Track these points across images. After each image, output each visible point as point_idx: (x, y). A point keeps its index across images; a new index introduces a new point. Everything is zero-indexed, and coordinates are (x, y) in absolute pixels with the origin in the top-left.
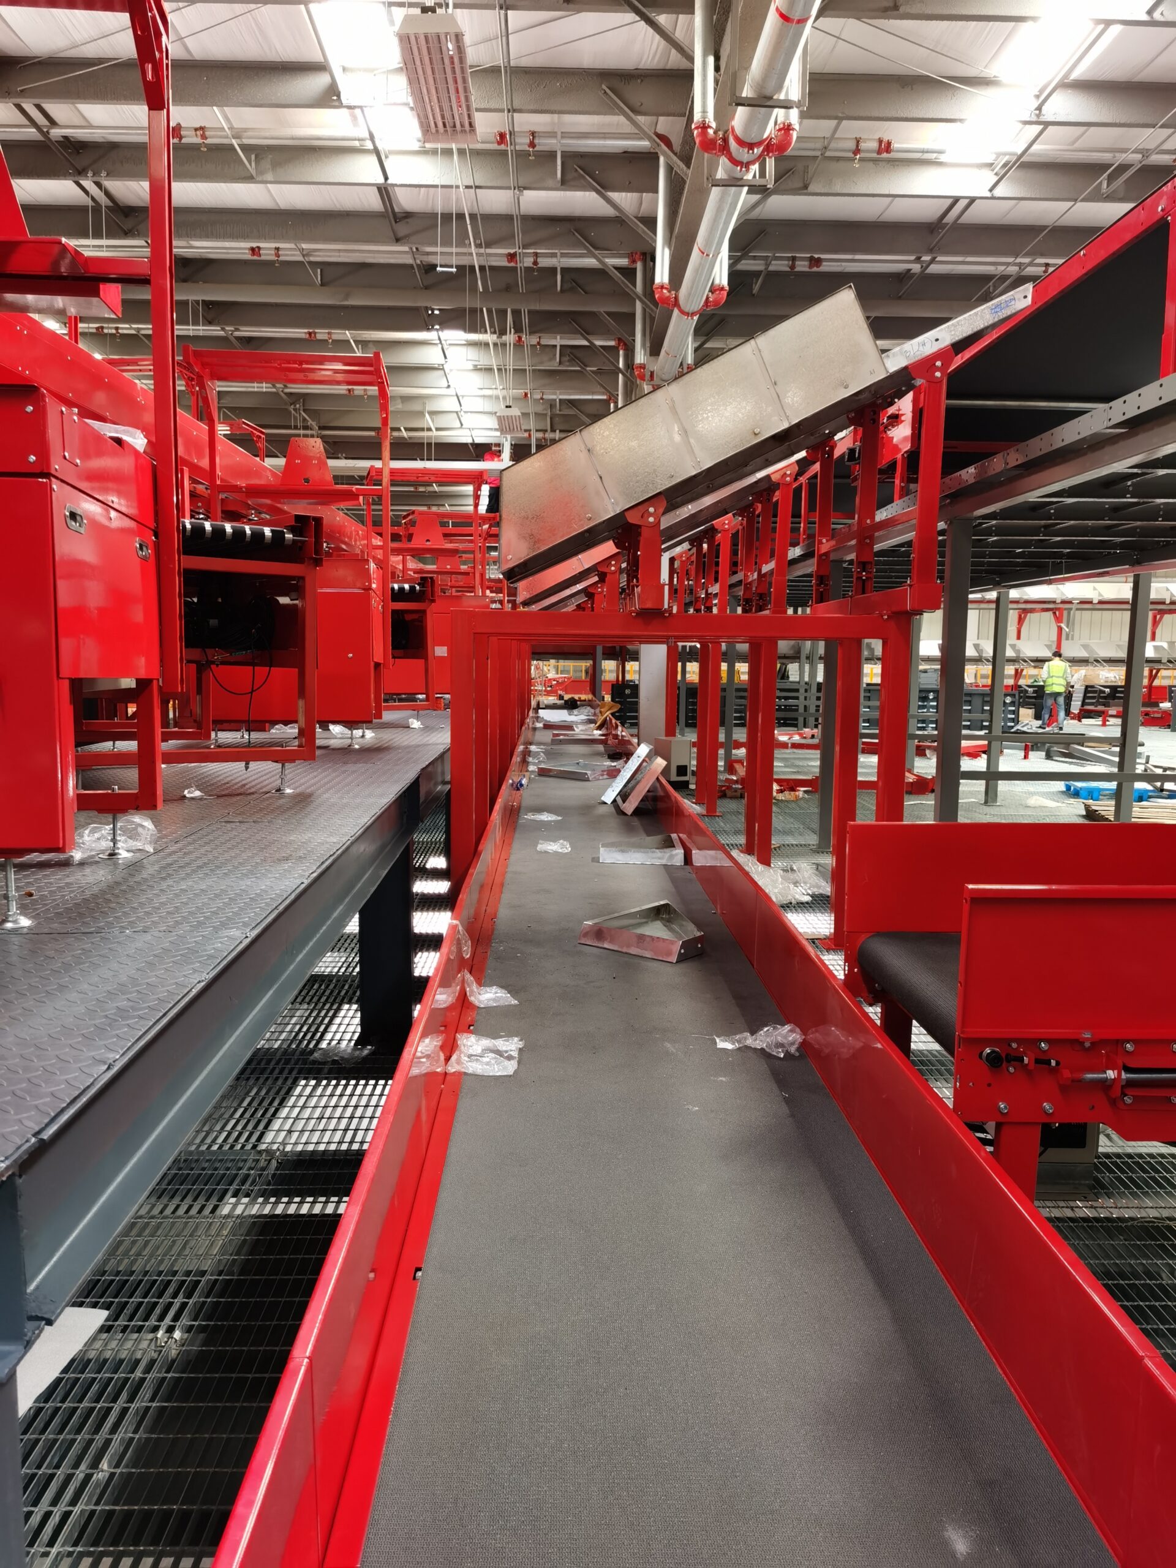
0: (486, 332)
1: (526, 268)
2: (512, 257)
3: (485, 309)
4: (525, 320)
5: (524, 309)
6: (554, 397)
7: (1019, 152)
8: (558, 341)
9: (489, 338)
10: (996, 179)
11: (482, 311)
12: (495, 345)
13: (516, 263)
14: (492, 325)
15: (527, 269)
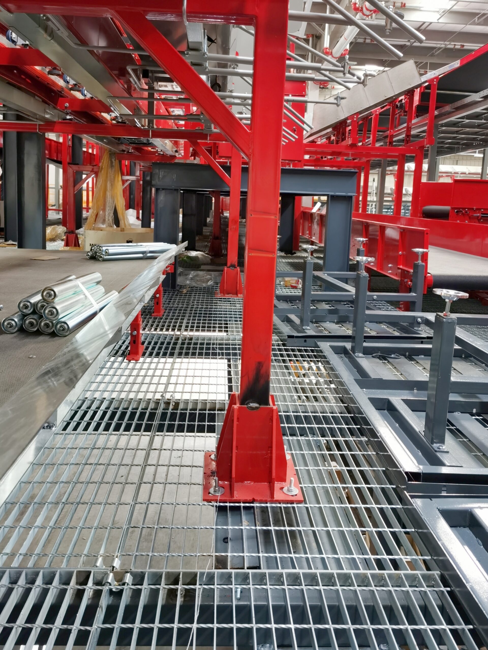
7: (449, 9)
10: (440, 16)
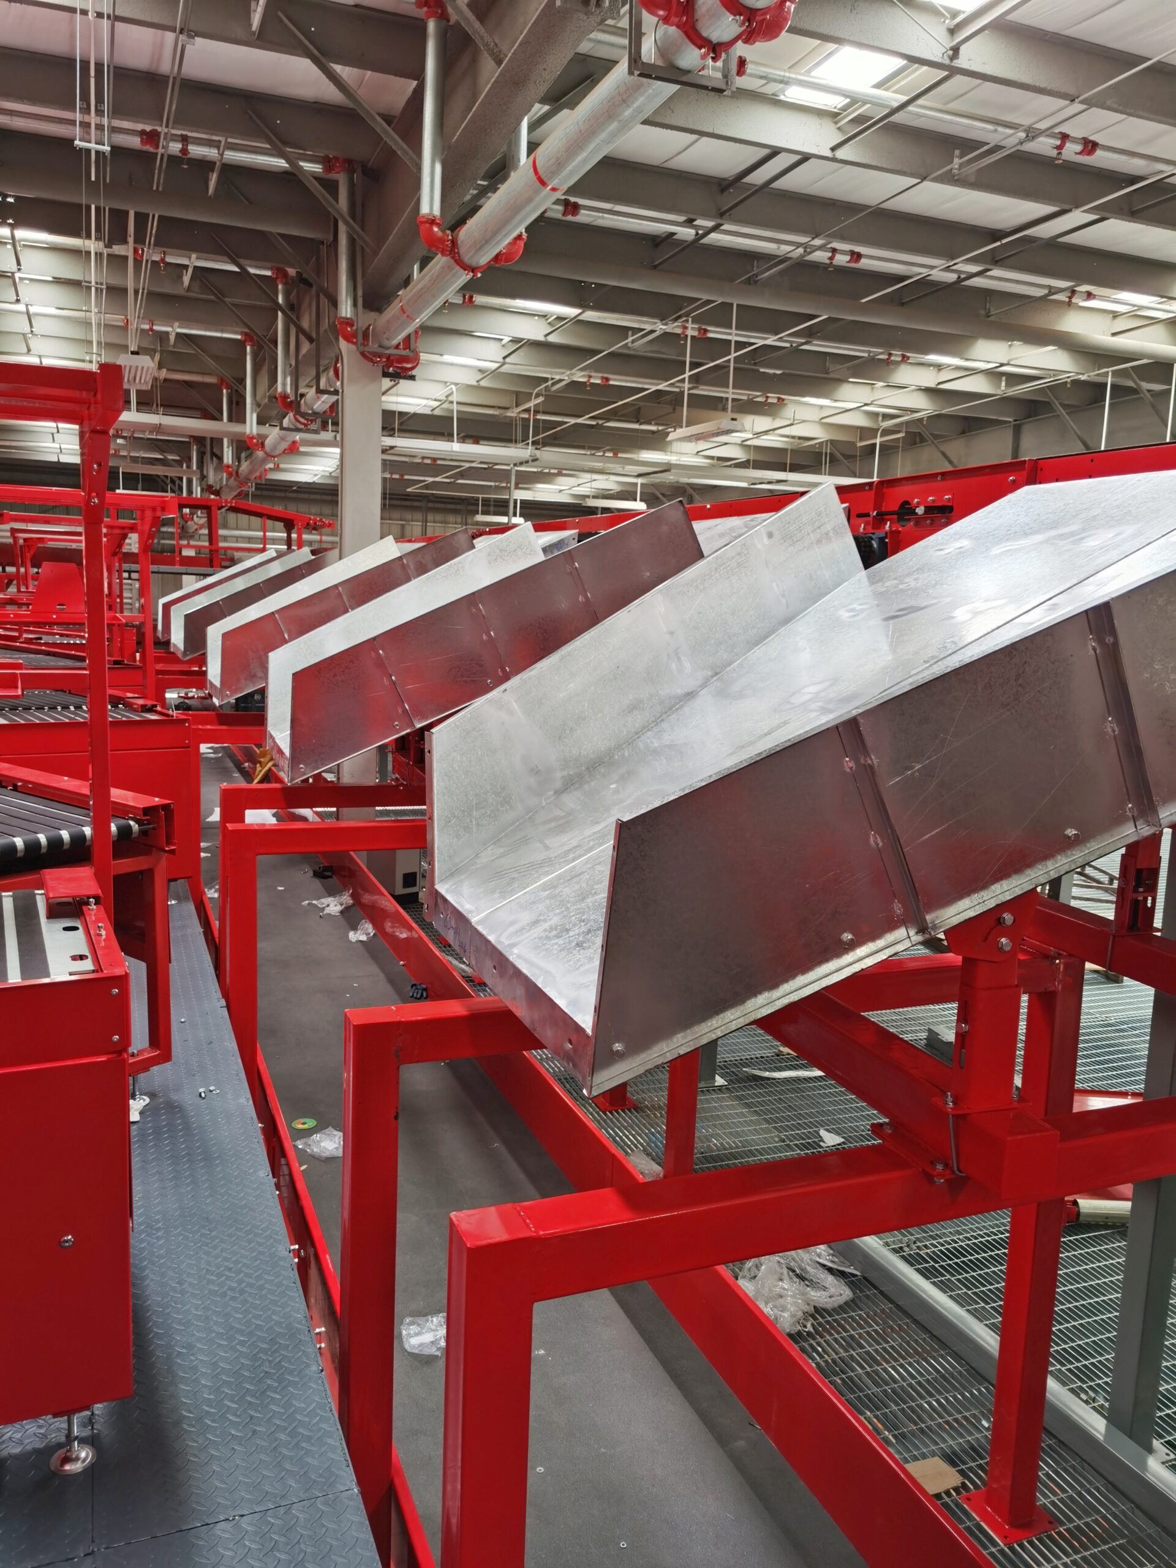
0: (89, 237)
1: (170, 157)
2: (151, 137)
3: (93, 207)
4: (153, 227)
5: (155, 213)
6: (169, 329)
8: (194, 261)
9: (92, 245)
11: (88, 208)
12: (99, 255)
13: (157, 147)
14: (98, 229)
15: (172, 159)
